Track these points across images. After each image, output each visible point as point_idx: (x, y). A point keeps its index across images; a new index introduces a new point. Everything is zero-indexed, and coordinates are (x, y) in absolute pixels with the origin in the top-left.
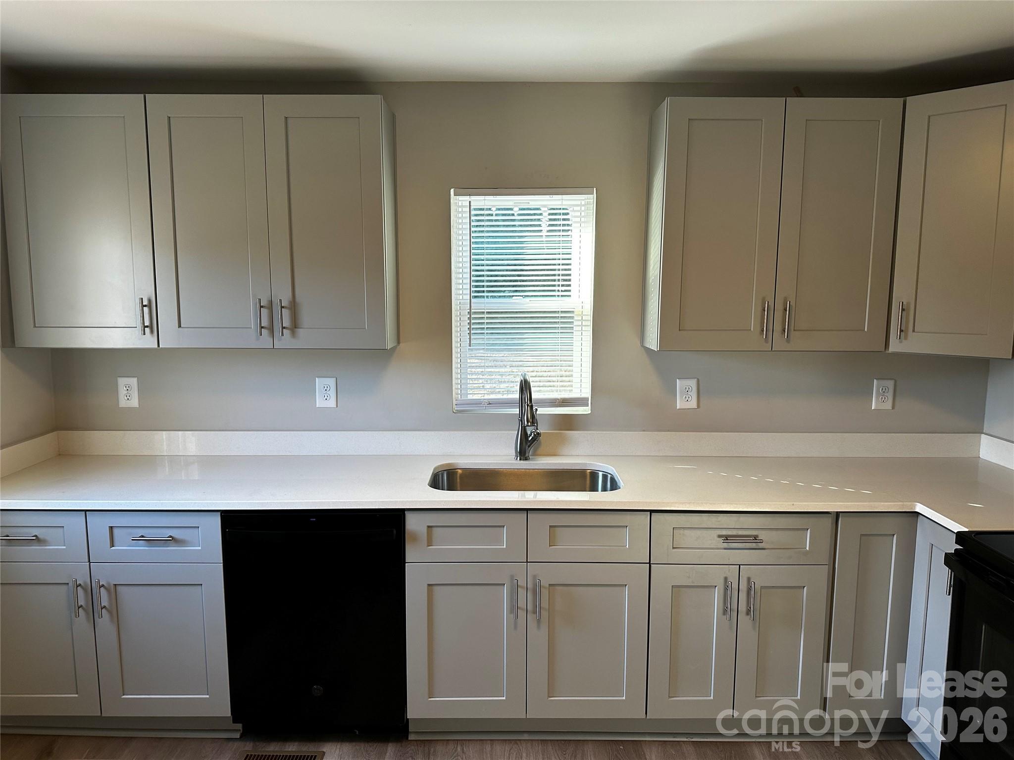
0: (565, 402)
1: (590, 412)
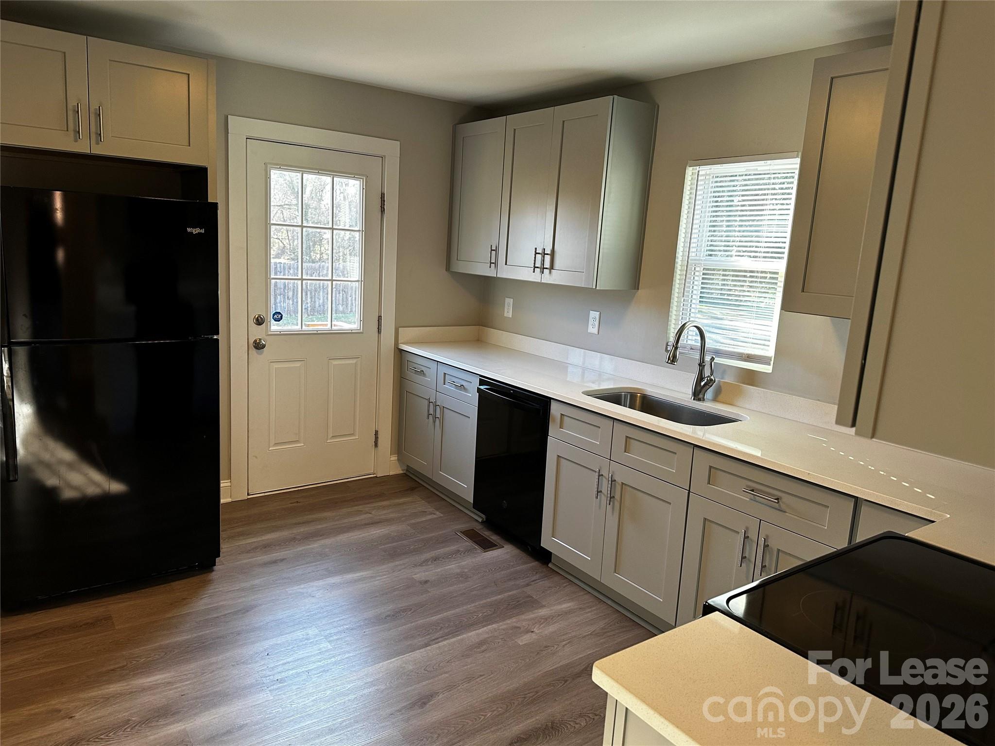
0: (749, 358)
1: (771, 372)
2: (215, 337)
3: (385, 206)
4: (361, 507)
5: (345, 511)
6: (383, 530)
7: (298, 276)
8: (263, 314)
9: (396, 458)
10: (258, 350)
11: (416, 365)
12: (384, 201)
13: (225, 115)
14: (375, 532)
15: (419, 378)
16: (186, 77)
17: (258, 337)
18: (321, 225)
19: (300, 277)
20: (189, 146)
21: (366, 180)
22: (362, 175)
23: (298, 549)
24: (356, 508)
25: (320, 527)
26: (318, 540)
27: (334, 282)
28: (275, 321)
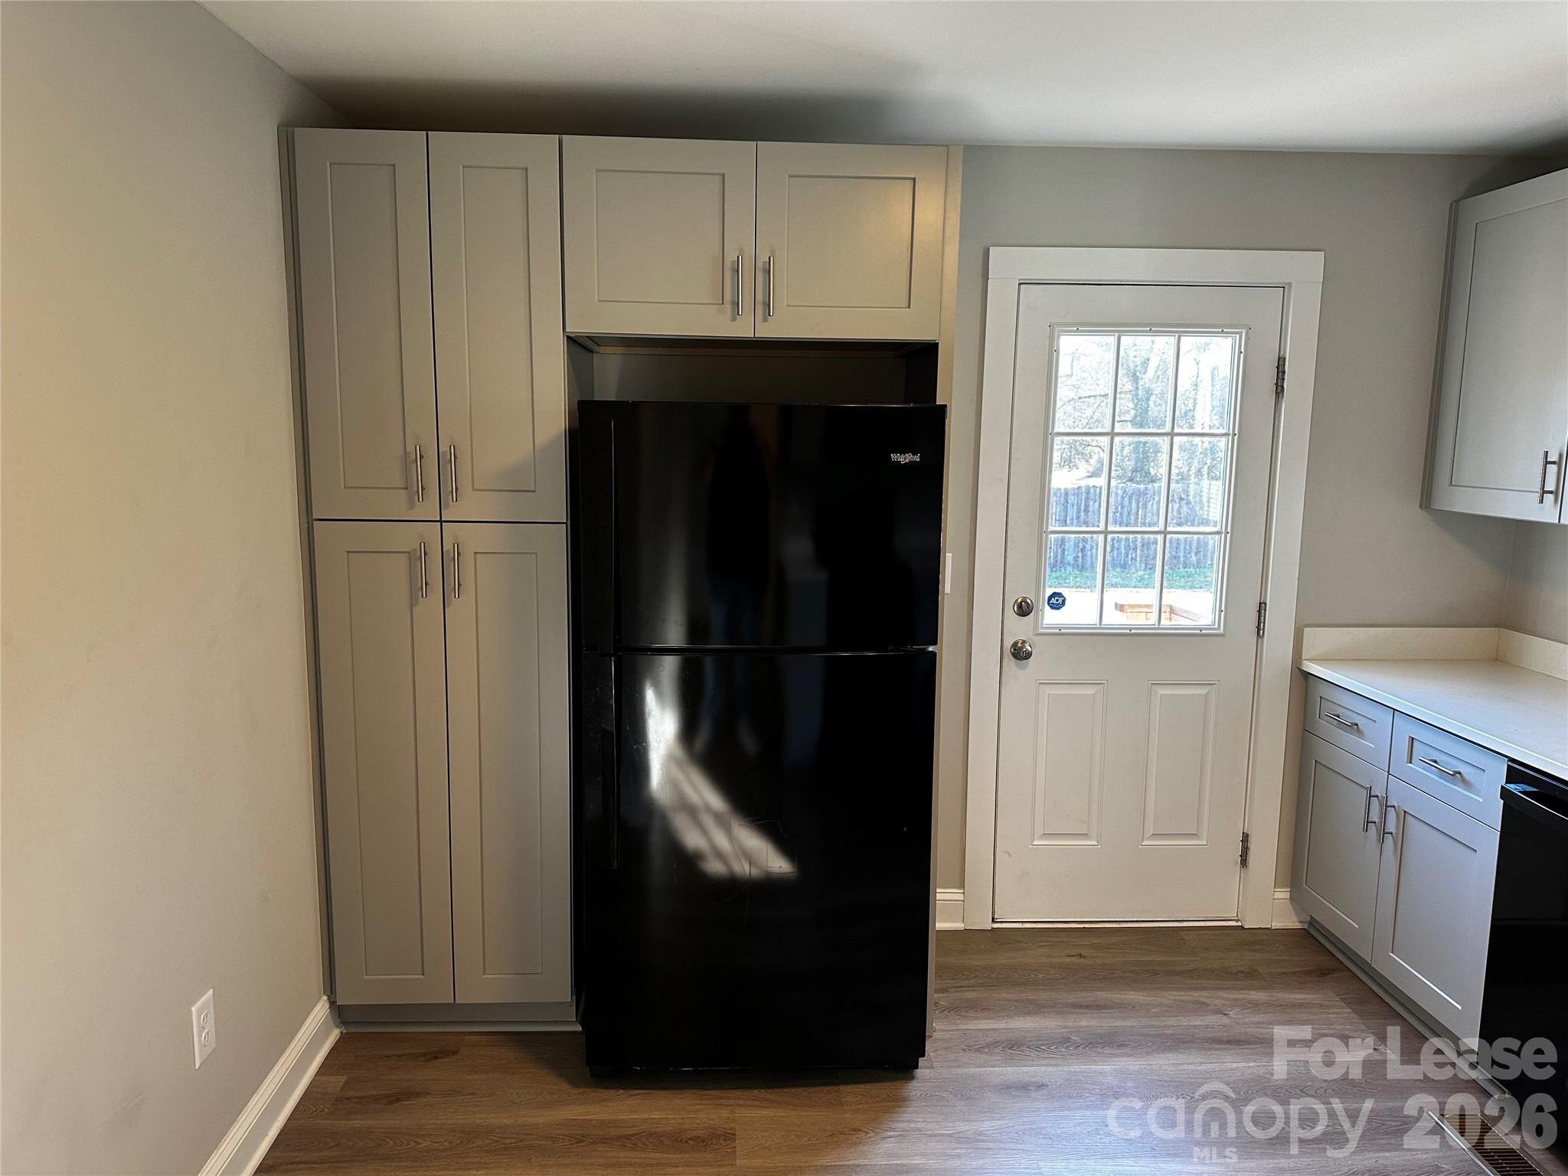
2: (931, 649)
3: (1286, 381)
4: (1205, 993)
5: (1172, 996)
6: (1252, 1064)
7: (1099, 526)
8: (1031, 597)
9: (1287, 895)
10: (1018, 662)
11: (1342, 709)
12: (1284, 372)
13: (984, 248)
14: (1234, 1065)
15: (1349, 739)
16: (910, 183)
17: (1020, 637)
18: (1149, 428)
19: (1102, 527)
20: (909, 307)
21: (1247, 334)
22: (1241, 326)
23: (1072, 1069)
24: (1195, 994)
25: (1119, 1023)
26: (1115, 1055)
27: (1168, 536)
28: (1052, 608)
